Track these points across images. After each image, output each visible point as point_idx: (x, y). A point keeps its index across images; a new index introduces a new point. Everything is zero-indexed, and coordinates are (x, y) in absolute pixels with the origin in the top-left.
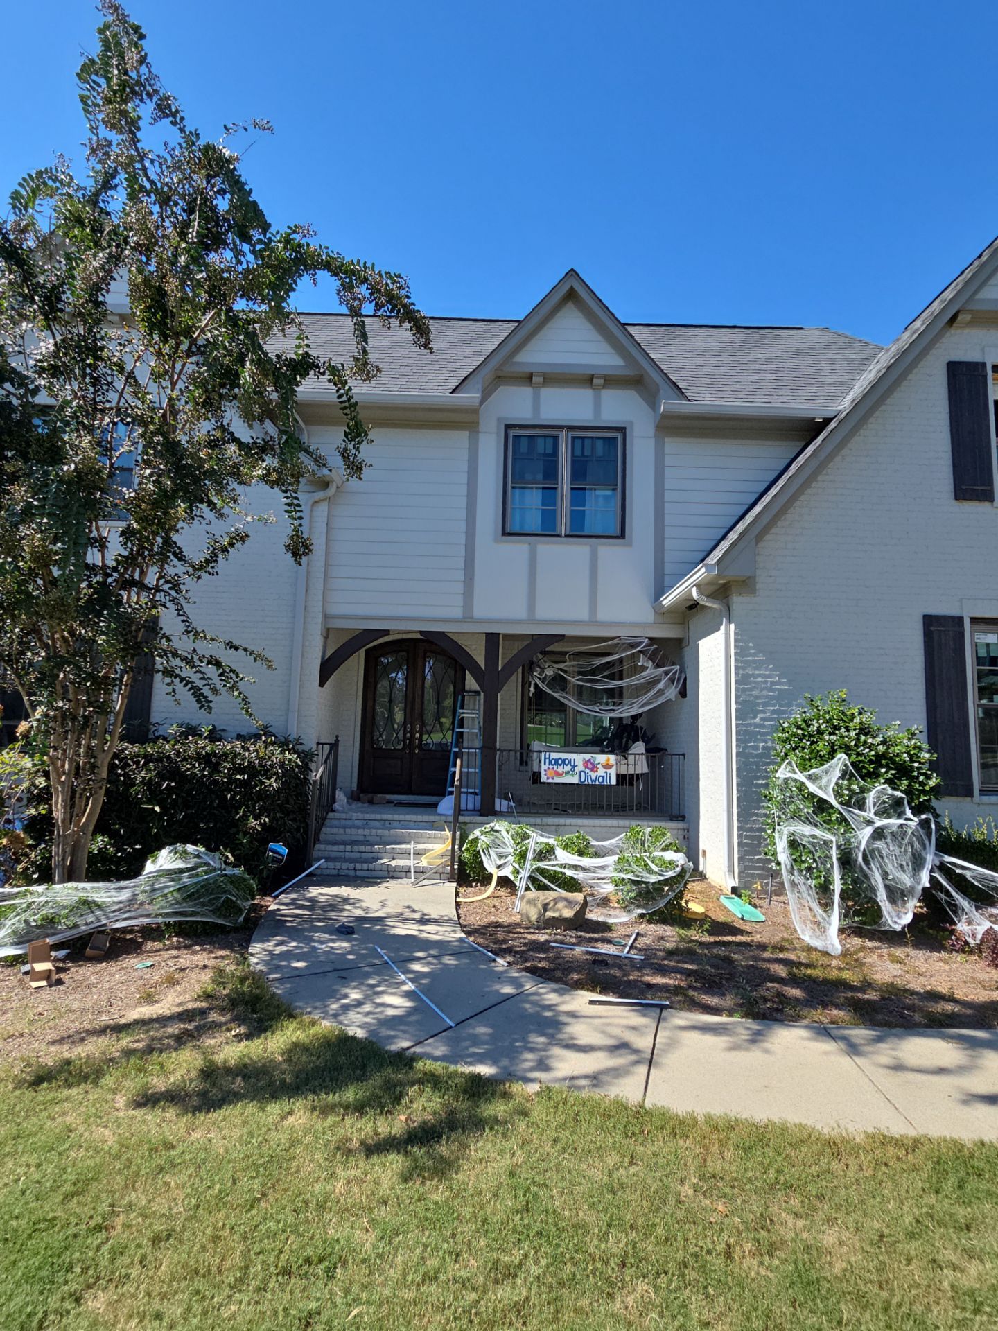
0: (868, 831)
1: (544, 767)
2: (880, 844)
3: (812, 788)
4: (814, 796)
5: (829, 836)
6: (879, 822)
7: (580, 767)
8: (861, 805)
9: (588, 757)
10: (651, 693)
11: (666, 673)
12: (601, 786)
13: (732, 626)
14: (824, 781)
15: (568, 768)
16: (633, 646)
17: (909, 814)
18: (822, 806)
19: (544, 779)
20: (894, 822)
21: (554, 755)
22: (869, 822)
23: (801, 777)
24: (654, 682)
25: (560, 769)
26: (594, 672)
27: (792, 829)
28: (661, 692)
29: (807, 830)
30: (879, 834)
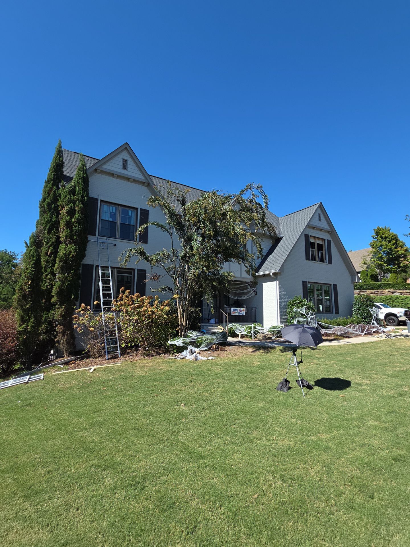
0: (310, 318)
1: (232, 311)
2: (311, 320)
3: (301, 312)
4: (301, 313)
5: (305, 320)
6: (311, 317)
7: (238, 311)
8: (309, 314)
9: (240, 308)
10: (250, 294)
11: (253, 290)
12: (242, 315)
13: (278, 282)
14: (303, 310)
15: (236, 311)
16: (247, 283)
17: (314, 315)
18: (303, 315)
19: (232, 314)
20: (313, 317)
21: (234, 308)
22: (310, 317)
23: (298, 310)
24: (250, 292)
25: (235, 312)
26: (236, 289)
27: (298, 319)
28: (251, 294)
29: (301, 319)
30: (311, 319)
